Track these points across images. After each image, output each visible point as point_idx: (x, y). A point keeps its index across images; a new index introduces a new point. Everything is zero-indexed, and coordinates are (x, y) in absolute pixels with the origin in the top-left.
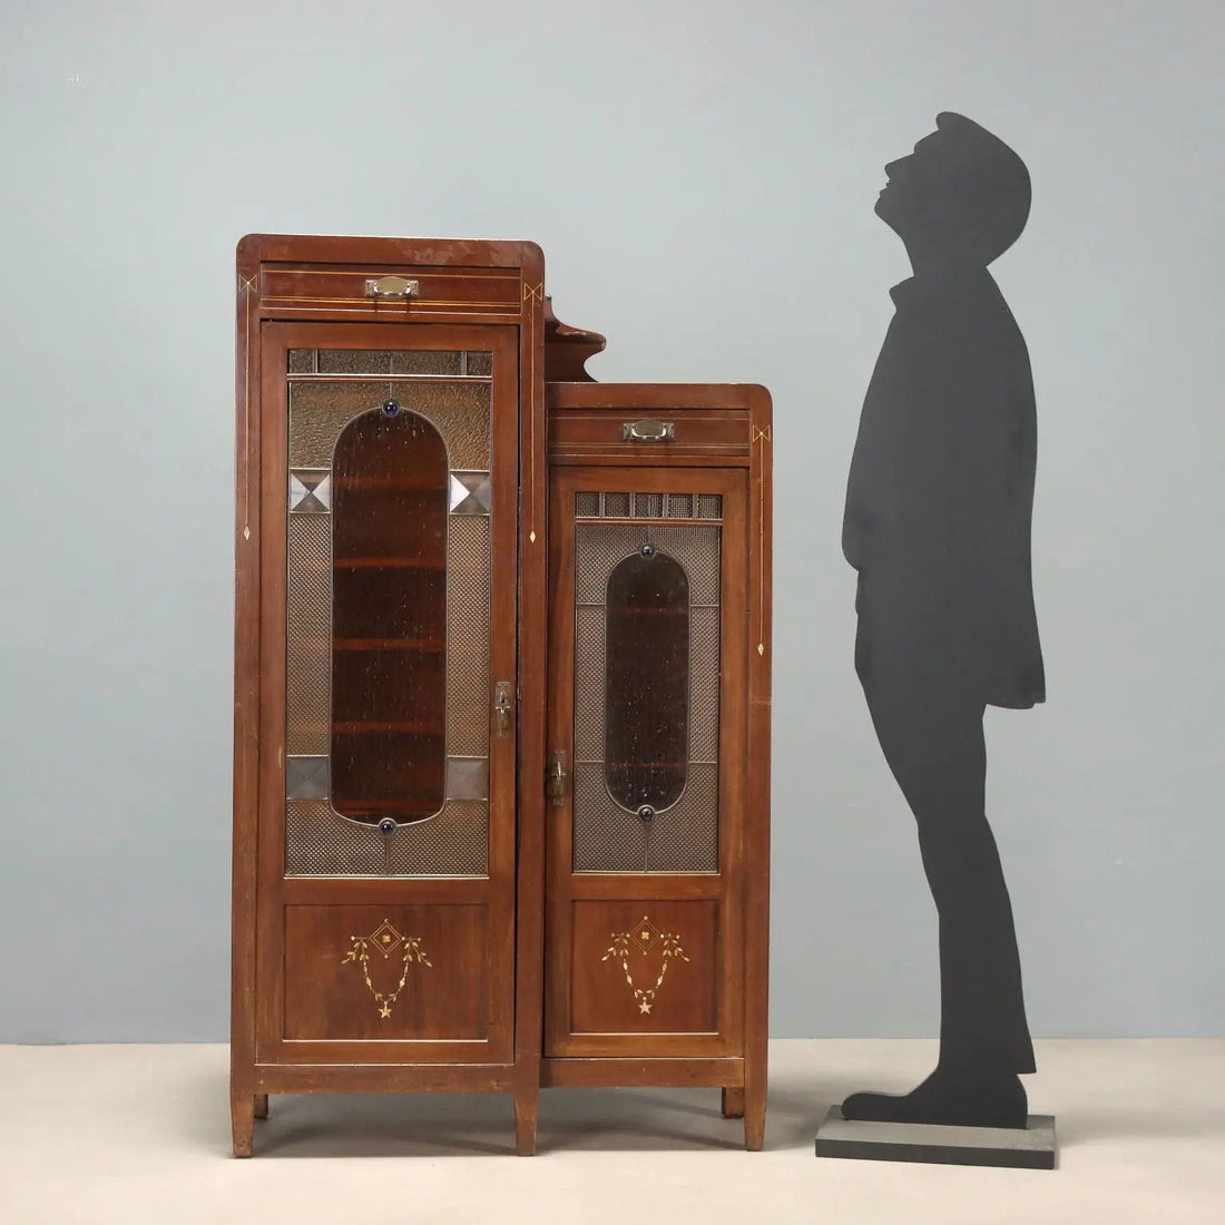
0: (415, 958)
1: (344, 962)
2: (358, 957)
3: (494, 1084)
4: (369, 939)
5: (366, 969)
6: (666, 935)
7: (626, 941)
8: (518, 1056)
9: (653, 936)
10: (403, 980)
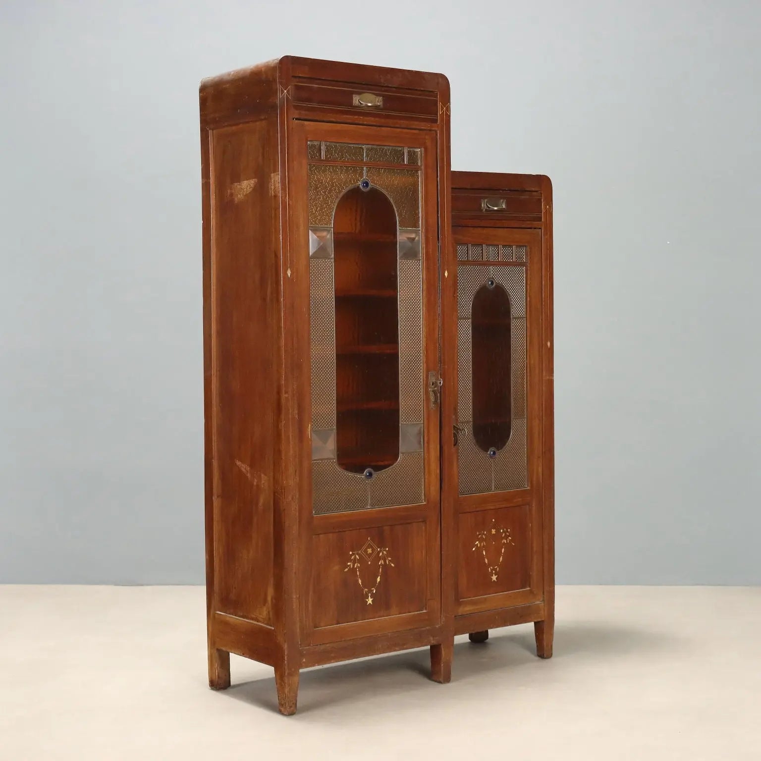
0: (385, 562)
1: (346, 570)
2: (354, 566)
3: (432, 638)
4: (360, 552)
5: (358, 573)
6: (503, 530)
7: (484, 537)
8: (443, 619)
9: (498, 531)
10: (379, 577)
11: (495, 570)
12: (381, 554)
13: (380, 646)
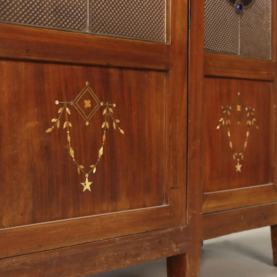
0: (111, 125)
1: (49, 130)
2: (62, 124)
3: (174, 246)
4: (72, 103)
5: (69, 138)
6: (248, 108)
7: (229, 113)
8: (189, 217)
9: (243, 108)
10: (102, 149)
11: (240, 157)
12: (105, 112)
13: (103, 259)
